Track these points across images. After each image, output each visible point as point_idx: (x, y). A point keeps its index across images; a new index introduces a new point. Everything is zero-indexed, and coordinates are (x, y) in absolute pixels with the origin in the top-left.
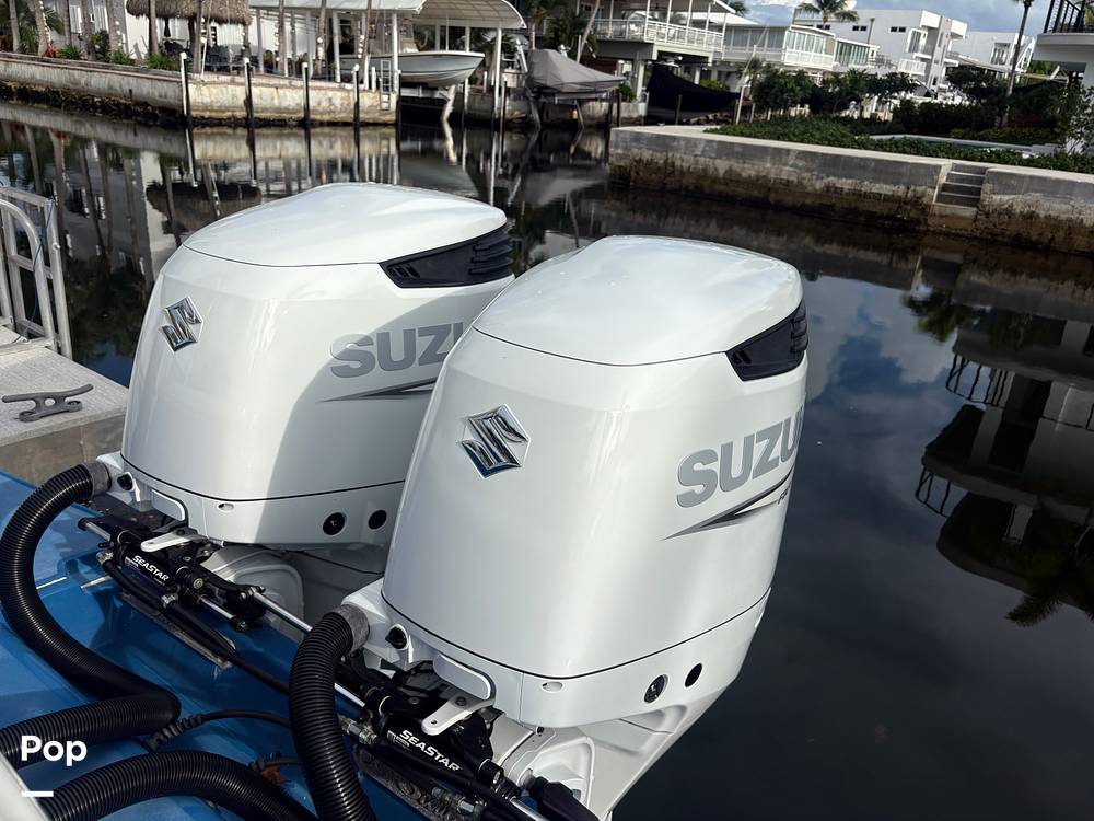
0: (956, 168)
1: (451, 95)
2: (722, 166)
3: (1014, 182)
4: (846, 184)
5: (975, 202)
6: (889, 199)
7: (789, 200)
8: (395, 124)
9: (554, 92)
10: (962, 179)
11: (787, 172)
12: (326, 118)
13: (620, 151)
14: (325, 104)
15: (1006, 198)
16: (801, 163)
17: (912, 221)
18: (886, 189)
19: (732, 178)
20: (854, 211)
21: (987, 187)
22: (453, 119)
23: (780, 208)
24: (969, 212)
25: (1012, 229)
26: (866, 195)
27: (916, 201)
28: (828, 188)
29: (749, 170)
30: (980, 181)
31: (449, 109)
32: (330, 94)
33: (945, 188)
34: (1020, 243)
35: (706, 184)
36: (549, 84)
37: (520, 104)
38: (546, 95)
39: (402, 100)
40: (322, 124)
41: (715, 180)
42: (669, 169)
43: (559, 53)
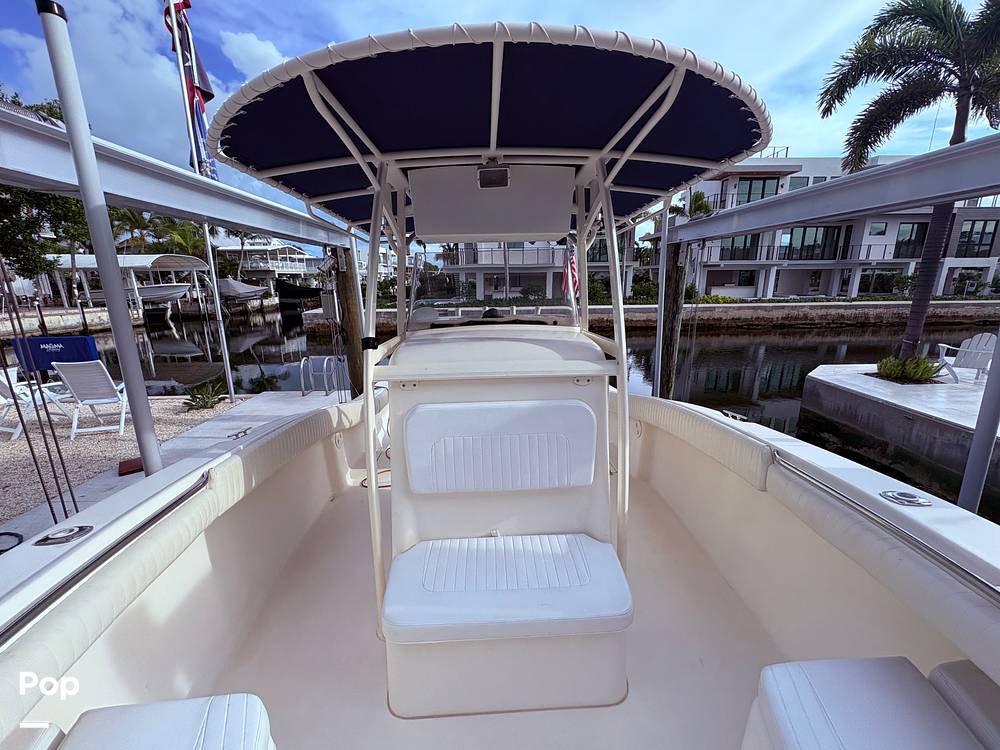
1: (169, 305)
8: (144, 325)
9: (235, 298)
12: (99, 327)
13: (308, 322)
14: (97, 321)
22: (172, 318)
31: (169, 313)
32: (99, 314)
36: (233, 295)
39: (145, 312)
40: (96, 332)
43: (230, 279)
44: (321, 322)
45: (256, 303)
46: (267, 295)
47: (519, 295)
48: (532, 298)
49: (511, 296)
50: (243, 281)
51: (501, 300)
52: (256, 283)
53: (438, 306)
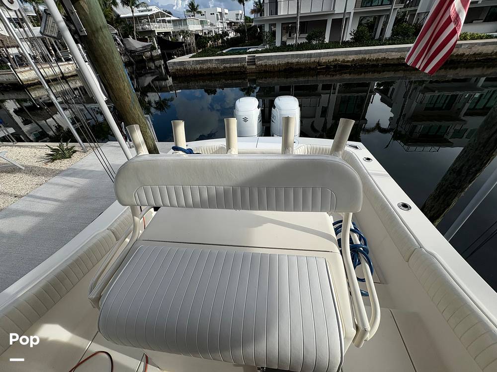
0: (248, 57)
2: (198, 67)
3: (261, 58)
4: (228, 65)
5: (255, 64)
6: (238, 67)
7: (216, 72)
9: (135, 52)
10: (251, 59)
11: (214, 65)
12: (70, 74)
13: (171, 68)
14: (67, 70)
15: (260, 62)
16: (216, 62)
17: (244, 71)
18: (236, 65)
19: (202, 70)
20: (232, 72)
21: (256, 60)
23: (215, 74)
24: (254, 67)
25: (263, 69)
26: (233, 67)
27: (243, 67)
28: (224, 67)
29: (205, 67)
30: (254, 59)
32: (67, 66)
33: (248, 62)
34: (265, 72)
35: (196, 72)
36: (133, 49)
37: (126, 57)
38: (133, 53)
40: (69, 77)
41: (198, 71)
42: (185, 70)
43: (130, 39)
44: (179, 67)
45: (148, 54)
46: (153, 48)
47: (305, 41)
48: (314, 42)
49: (299, 42)
50: (139, 40)
51: (292, 45)
52: (146, 40)
53: (250, 53)
